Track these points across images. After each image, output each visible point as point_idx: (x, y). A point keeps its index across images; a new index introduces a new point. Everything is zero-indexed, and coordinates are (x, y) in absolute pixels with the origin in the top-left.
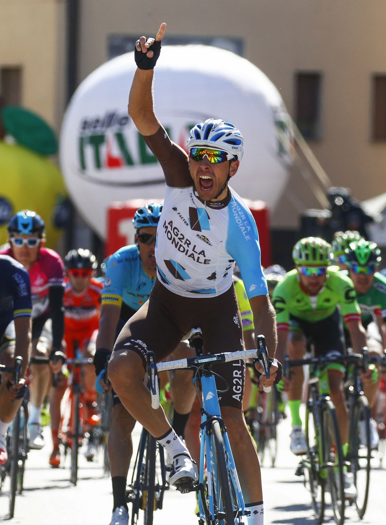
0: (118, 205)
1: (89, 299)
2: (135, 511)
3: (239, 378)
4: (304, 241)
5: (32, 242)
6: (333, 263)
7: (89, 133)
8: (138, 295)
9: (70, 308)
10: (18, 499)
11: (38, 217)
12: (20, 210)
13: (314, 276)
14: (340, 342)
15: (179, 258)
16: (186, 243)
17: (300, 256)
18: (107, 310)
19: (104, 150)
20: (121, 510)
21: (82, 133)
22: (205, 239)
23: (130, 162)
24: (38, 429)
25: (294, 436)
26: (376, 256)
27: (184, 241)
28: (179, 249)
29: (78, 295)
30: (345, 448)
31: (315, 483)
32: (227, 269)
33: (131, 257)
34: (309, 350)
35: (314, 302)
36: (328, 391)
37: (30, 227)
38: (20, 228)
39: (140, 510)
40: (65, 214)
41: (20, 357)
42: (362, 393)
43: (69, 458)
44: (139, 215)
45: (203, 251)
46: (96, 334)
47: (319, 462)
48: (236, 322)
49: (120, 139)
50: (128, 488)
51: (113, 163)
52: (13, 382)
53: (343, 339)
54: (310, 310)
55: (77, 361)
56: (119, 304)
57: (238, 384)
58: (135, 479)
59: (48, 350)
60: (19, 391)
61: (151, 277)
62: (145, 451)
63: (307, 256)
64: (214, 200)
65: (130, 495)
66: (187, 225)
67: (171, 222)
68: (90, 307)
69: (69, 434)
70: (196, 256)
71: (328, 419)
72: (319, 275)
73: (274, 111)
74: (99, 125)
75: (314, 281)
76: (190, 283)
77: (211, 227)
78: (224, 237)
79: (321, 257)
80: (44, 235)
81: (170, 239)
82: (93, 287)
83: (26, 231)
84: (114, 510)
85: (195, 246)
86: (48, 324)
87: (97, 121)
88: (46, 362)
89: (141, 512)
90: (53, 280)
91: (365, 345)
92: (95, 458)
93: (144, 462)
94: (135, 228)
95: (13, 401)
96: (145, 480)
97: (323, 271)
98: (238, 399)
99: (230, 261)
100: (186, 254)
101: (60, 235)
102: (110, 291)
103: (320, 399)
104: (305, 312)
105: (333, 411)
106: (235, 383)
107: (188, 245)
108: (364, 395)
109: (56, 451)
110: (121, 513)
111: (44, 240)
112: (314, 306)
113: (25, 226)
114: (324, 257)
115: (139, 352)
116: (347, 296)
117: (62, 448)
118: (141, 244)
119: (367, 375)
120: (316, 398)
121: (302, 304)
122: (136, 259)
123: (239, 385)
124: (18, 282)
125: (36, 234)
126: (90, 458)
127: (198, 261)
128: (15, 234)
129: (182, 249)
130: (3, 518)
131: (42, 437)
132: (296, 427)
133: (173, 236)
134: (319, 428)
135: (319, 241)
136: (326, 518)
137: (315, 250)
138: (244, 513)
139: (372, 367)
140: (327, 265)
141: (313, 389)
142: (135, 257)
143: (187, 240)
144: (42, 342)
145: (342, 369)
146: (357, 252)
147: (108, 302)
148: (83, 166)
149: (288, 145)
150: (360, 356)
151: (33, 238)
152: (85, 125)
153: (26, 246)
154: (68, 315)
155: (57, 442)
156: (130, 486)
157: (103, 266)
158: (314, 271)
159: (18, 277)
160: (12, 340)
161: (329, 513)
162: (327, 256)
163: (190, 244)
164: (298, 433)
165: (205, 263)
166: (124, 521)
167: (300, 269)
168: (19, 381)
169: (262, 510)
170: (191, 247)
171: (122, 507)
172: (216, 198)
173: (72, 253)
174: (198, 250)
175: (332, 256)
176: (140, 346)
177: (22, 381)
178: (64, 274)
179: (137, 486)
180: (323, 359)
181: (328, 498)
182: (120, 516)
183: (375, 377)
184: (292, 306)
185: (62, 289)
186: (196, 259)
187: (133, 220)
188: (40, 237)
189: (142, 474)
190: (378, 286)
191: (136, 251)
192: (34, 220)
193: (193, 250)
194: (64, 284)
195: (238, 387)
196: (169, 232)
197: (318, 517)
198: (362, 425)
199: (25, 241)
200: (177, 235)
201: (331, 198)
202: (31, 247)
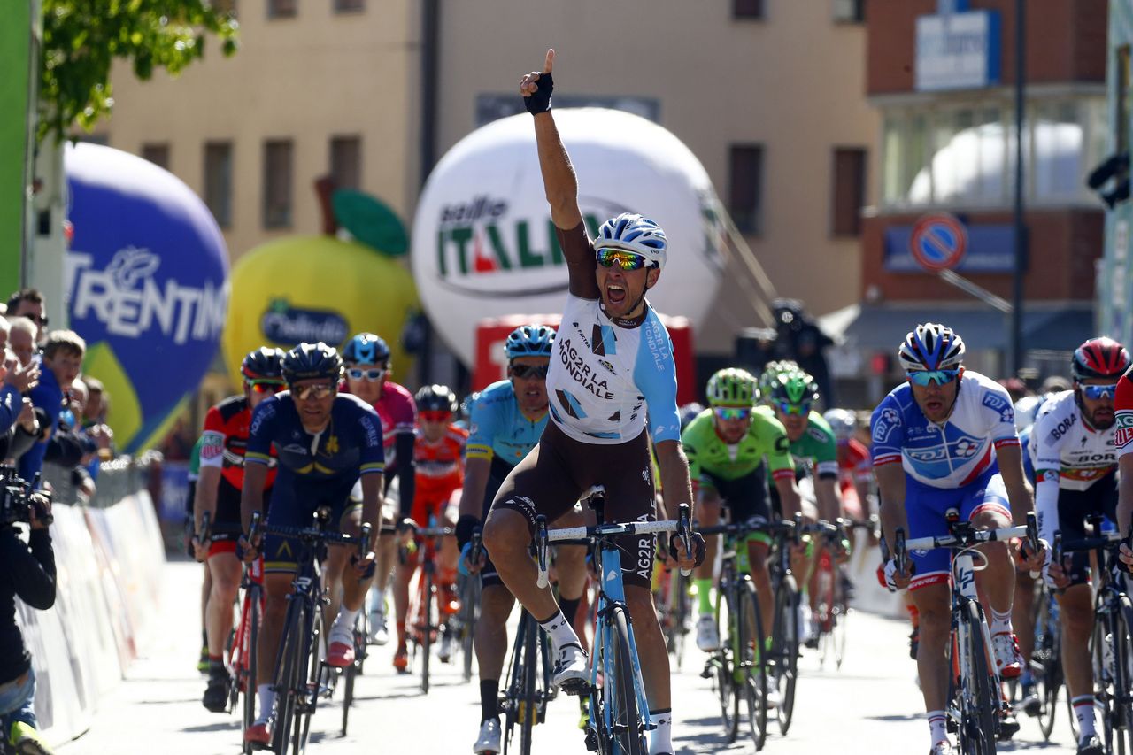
0: (489, 322)
1: (446, 450)
2: (510, 726)
3: (646, 550)
4: (722, 373)
5: (374, 375)
6: (760, 401)
7: (451, 225)
8: (515, 445)
9: (422, 462)
10: (351, 711)
11: (382, 342)
12: (358, 333)
13: (735, 421)
14: (764, 505)
15: (574, 389)
16: (584, 369)
17: (717, 394)
18: (473, 465)
19: (471, 249)
20: (491, 724)
21: (441, 227)
22: (609, 367)
23: (506, 264)
24: (381, 618)
25: (701, 626)
26: (812, 393)
27: (582, 367)
28: (575, 378)
29: (431, 445)
30: (769, 642)
31: (728, 688)
32: (635, 409)
33: (503, 396)
34: (723, 515)
35: (733, 452)
36: (748, 568)
37: (371, 355)
38: (358, 356)
39: (515, 724)
40: (418, 335)
41: (367, 525)
42: (788, 571)
43: (419, 658)
44: (512, 340)
45: (605, 382)
46: (457, 495)
47: (733, 661)
48: (646, 477)
49: (493, 233)
50: (501, 695)
51: (484, 266)
52: (359, 557)
53: (768, 501)
54: (729, 463)
55: (430, 531)
56: (489, 457)
57: (644, 556)
58: (510, 684)
59: (395, 516)
60: (366, 569)
61: (530, 420)
62: (523, 649)
63: (725, 394)
64: (625, 317)
65: (504, 704)
66: (589, 346)
67: (569, 341)
68: (446, 461)
69: (417, 627)
70: (596, 387)
71: (749, 605)
72: (742, 419)
73: (700, 196)
74: (464, 215)
75: (734, 426)
76: (586, 422)
77: (618, 351)
78: (632, 364)
79: (744, 395)
80: (389, 365)
81: (565, 363)
82: (452, 435)
83: (366, 361)
84: (482, 724)
85: (595, 375)
86: (395, 482)
87: (462, 210)
88: (392, 532)
89: (517, 728)
90: (402, 425)
91: (799, 509)
92: (451, 659)
93: (522, 662)
94: (508, 357)
95: (359, 581)
96: (523, 685)
97: (747, 413)
98: (645, 576)
99: (640, 398)
100: (583, 384)
101: (411, 364)
102: (477, 441)
103: (738, 578)
104: (720, 464)
105: (754, 595)
106: (641, 556)
107: (587, 372)
108: (791, 574)
109: (402, 649)
110: (491, 729)
111: (389, 372)
112: (733, 457)
113: (365, 354)
114: (748, 396)
115: (524, 513)
116: (778, 447)
117: (410, 645)
118: (516, 379)
119: (799, 548)
120: (732, 577)
121: (718, 454)
122: (510, 397)
123: (647, 558)
124: (366, 428)
125: (379, 363)
126: (445, 659)
127: (597, 394)
128: (351, 364)
129: (578, 377)
130: (335, 736)
131: (386, 629)
132: (705, 615)
133: (570, 359)
134: (736, 616)
135: (742, 374)
136: (740, 735)
137: (734, 387)
138: (648, 727)
139: (806, 538)
140: (751, 406)
141: (728, 565)
142: (509, 394)
143: (586, 366)
144: (387, 505)
145: (768, 541)
146: (789, 386)
147: (475, 455)
148: (443, 269)
149: (718, 242)
150: (792, 524)
151: (374, 370)
152: (447, 214)
153: (365, 380)
154: (419, 470)
155: (403, 636)
156: (503, 691)
157: (464, 407)
158: (735, 413)
159: (366, 421)
160: (358, 503)
161: (744, 728)
162: (752, 394)
163: (589, 371)
164: (708, 622)
165: (606, 398)
166: (495, 739)
167: (717, 410)
168: (366, 555)
169: (670, 719)
170: (590, 375)
171: (493, 720)
172: (628, 314)
173: (425, 391)
174: (599, 379)
175: (758, 393)
176: (526, 505)
177: (371, 556)
178: (416, 417)
179: (512, 693)
180: (742, 527)
181: (744, 707)
182: (490, 733)
183: (811, 552)
184: (704, 456)
185: (412, 436)
186: (595, 391)
187: (505, 348)
188: (385, 368)
189: (519, 678)
190: (813, 432)
191: (509, 388)
192: (376, 345)
193: (593, 380)
194: (415, 431)
195: (645, 561)
196: (565, 353)
197: (730, 732)
198: (788, 611)
199: (365, 373)
200: (574, 359)
201: (777, 313)
202: (372, 380)
